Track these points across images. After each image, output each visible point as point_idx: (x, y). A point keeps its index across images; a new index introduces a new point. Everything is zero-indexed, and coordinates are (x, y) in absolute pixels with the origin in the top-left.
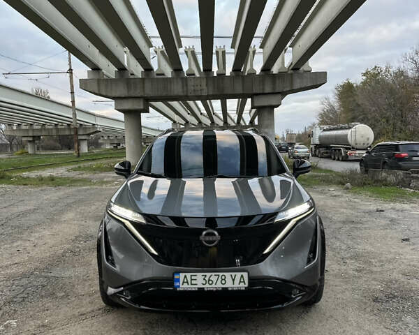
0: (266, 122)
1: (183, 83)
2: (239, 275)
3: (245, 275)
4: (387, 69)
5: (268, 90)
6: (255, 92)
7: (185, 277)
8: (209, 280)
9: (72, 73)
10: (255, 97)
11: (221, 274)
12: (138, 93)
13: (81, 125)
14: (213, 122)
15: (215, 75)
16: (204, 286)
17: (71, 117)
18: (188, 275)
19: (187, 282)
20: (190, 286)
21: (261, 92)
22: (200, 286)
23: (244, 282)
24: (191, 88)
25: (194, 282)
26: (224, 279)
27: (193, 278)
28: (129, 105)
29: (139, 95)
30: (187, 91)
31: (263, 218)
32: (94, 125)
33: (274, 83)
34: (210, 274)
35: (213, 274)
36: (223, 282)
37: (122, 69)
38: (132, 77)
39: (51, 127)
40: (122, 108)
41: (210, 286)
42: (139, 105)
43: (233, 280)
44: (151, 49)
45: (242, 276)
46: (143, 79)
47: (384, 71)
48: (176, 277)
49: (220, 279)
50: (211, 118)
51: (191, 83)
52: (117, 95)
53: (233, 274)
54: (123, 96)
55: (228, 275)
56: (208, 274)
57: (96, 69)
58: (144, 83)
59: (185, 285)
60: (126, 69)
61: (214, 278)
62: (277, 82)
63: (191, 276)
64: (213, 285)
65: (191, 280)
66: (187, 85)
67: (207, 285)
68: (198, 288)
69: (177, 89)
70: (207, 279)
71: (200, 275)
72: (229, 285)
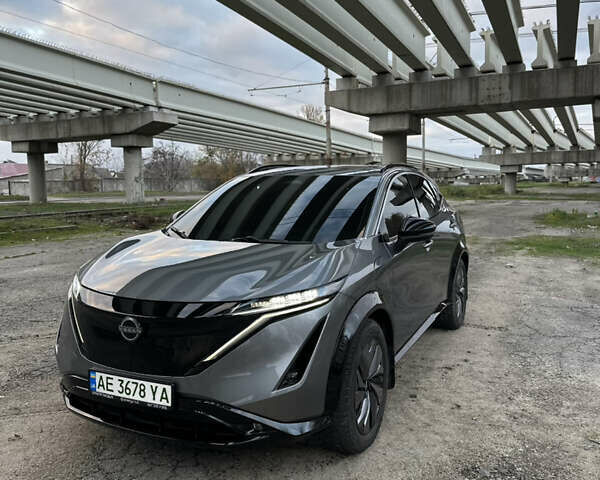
1: (471, 85)
2: (161, 387)
3: (169, 388)
7: (101, 378)
8: (127, 388)
9: (328, 83)
10: (597, 101)
11: (140, 382)
12: (402, 106)
13: (353, 154)
14: (575, 144)
15: (529, 68)
16: (120, 395)
17: (325, 140)
18: (105, 376)
19: (103, 386)
20: (106, 392)
22: (116, 394)
23: (166, 398)
24: (483, 93)
25: (110, 387)
26: (143, 390)
27: (109, 381)
28: (388, 125)
29: (402, 110)
30: (477, 99)
31: (201, 307)
32: (369, 153)
34: (128, 380)
35: (131, 380)
36: (142, 394)
37: (382, 73)
38: (397, 82)
39: (317, 158)
40: (379, 129)
41: (127, 397)
42: (403, 124)
43: (154, 393)
44: (427, 38)
45: (164, 390)
46: (410, 85)
48: (92, 376)
49: (138, 389)
50: (571, 137)
51: (483, 85)
52: (373, 110)
53: (154, 385)
54: (380, 112)
55: (148, 384)
56: (126, 380)
57: (348, 76)
58: (410, 91)
59: (102, 390)
60: (388, 72)
61: (132, 387)
63: (108, 378)
64: (131, 397)
65: (108, 383)
66: (477, 89)
67: (124, 395)
68: (115, 397)
69: (461, 96)
70: (124, 385)
71: (116, 378)
72: (148, 399)
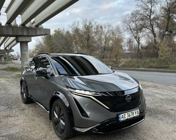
0: (25, 49)
4: (63, 30)
5: (25, 34)
6: (19, 35)
7: (122, 115)
8: (129, 115)
10: (19, 37)
11: (132, 112)
16: (128, 118)
18: (123, 114)
19: (123, 118)
20: (124, 119)
21: (22, 35)
22: (127, 118)
23: (138, 113)
25: (125, 117)
27: (125, 115)
33: (28, 31)
35: (130, 112)
43: (136, 113)
45: (138, 111)
47: (62, 31)
48: (119, 116)
49: (132, 114)
53: (135, 111)
59: (122, 119)
61: (130, 114)
62: (29, 31)
64: (131, 117)
65: (124, 116)
67: (129, 117)
68: (126, 119)
71: (126, 114)
72: (135, 115)
